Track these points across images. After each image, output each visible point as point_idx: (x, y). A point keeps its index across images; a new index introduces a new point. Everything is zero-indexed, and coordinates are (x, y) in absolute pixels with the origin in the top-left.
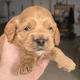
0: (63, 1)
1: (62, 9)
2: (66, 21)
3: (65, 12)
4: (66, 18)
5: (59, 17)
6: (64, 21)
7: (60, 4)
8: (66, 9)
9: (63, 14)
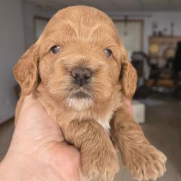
0: (165, 30)
1: (163, 43)
2: (171, 65)
3: (168, 49)
4: (169, 60)
5: (157, 57)
6: (167, 66)
7: (160, 35)
8: (171, 44)
9: (165, 52)
